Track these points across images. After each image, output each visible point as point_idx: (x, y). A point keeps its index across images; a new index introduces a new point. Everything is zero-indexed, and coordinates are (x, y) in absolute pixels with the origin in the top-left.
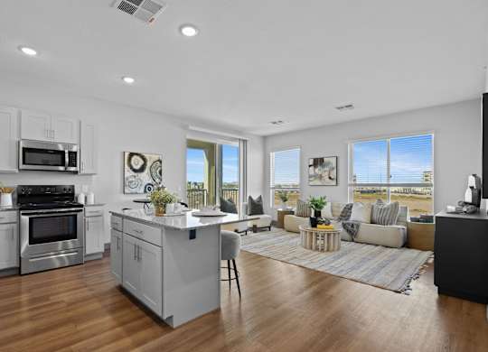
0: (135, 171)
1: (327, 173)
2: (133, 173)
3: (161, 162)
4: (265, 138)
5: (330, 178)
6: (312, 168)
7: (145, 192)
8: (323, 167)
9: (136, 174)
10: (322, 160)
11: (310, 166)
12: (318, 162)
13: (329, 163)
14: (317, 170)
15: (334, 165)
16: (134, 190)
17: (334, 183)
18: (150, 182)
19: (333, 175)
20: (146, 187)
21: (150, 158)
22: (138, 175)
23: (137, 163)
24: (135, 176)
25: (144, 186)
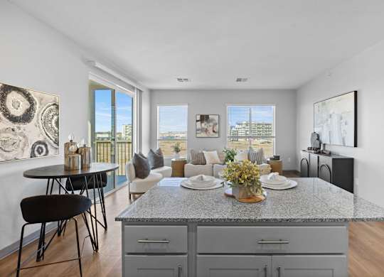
0: (14, 119)
1: (211, 128)
2: (10, 125)
3: (57, 108)
4: (151, 91)
5: (214, 131)
6: (199, 122)
7: (33, 155)
8: (208, 122)
9: (15, 126)
10: (207, 117)
11: (197, 121)
12: (204, 118)
13: (213, 120)
14: (203, 124)
15: (217, 122)
17: (217, 135)
18: (41, 139)
19: (216, 129)
20: (33, 148)
21: (42, 99)
22: (19, 128)
23: (16, 106)
24: (13, 130)
25: (31, 147)
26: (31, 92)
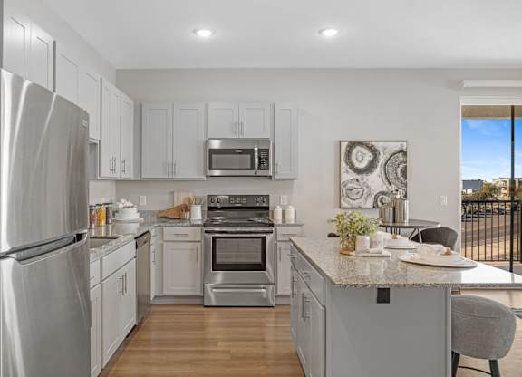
0: (358, 171)
2: (355, 176)
3: (405, 154)
7: (376, 205)
9: (359, 177)
16: (356, 203)
18: (384, 189)
20: (376, 198)
21: (385, 149)
22: (362, 179)
23: (360, 159)
24: (357, 180)
25: (373, 196)
26: (374, 143)
